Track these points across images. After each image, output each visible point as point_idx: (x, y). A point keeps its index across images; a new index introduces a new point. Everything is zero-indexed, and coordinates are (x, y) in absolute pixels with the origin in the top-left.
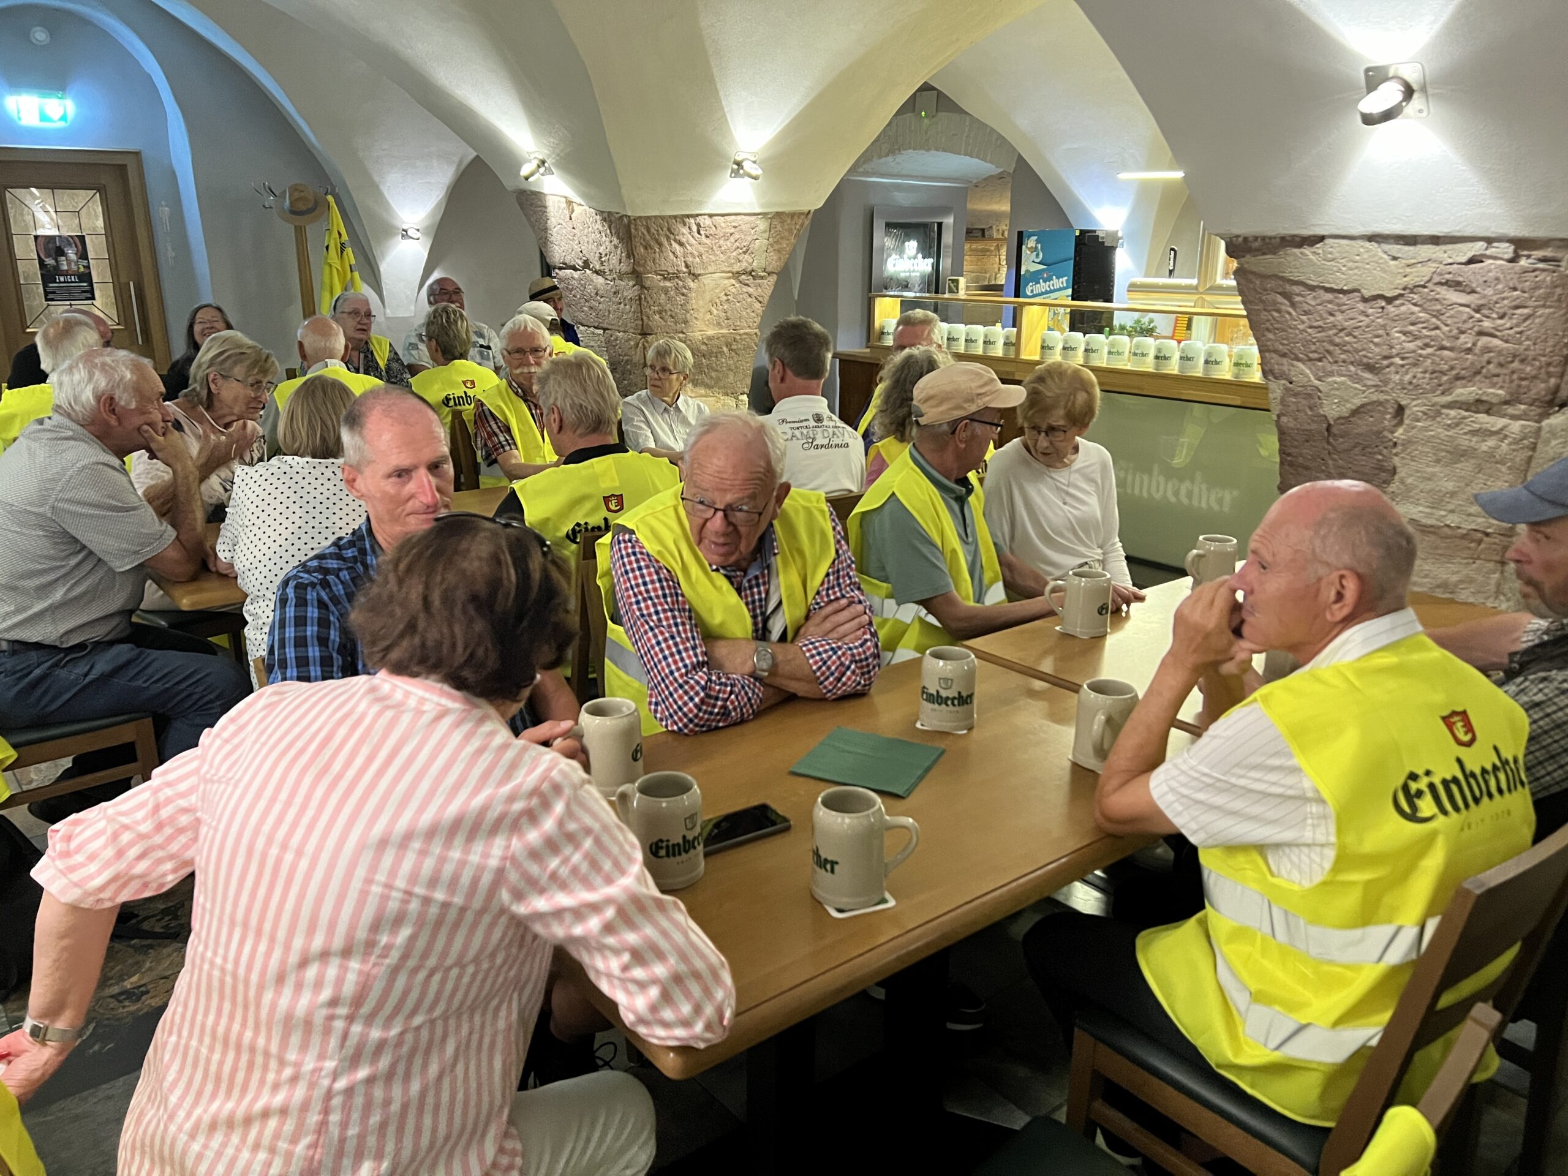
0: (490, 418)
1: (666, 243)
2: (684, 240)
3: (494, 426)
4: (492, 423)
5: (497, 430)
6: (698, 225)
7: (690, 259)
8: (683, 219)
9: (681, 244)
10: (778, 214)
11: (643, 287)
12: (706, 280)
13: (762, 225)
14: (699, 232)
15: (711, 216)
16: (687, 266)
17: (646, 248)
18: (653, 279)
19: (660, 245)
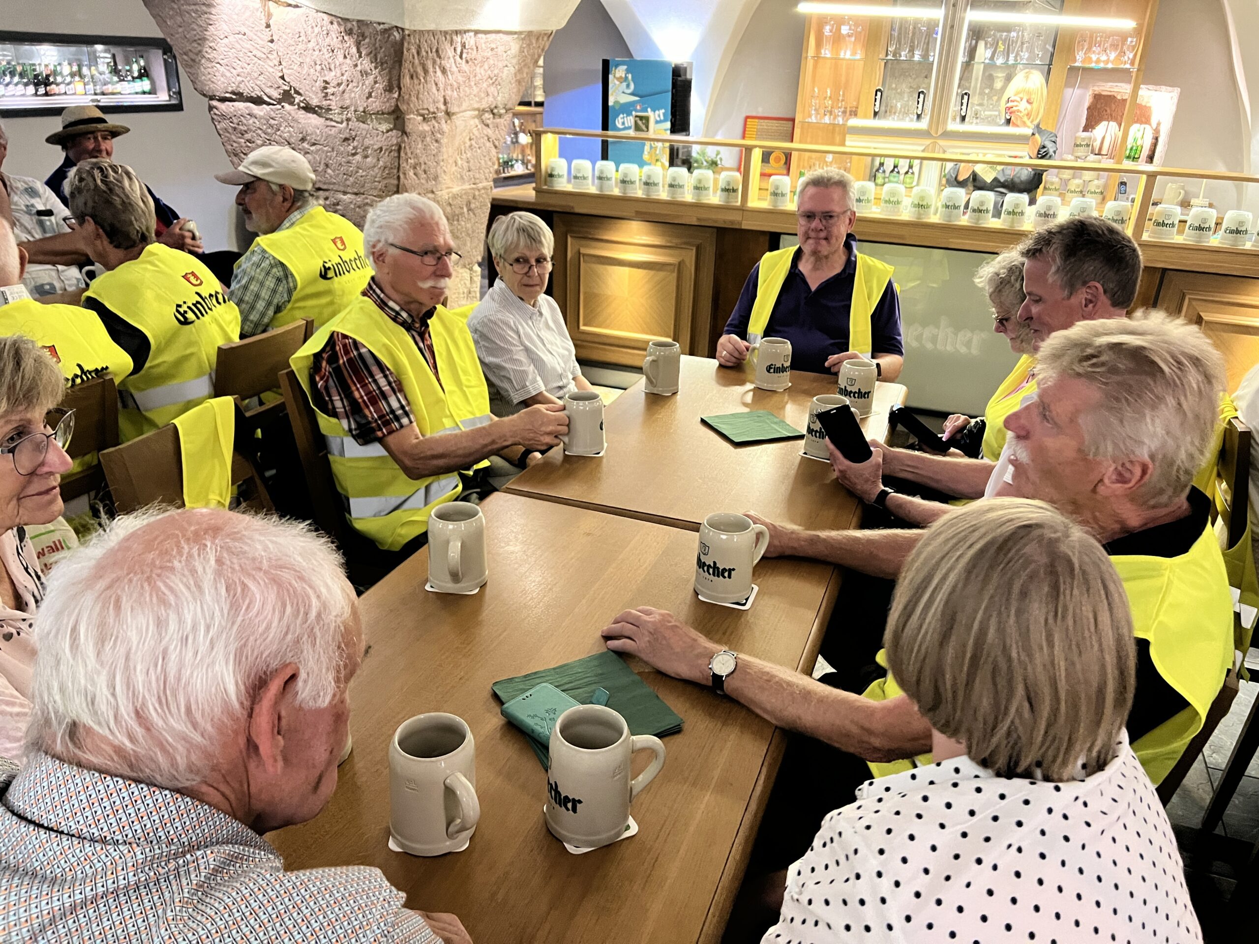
0: (375, 369)
1: (431, 70)
2: (448, 66)
3: (382, 382)
4: (379, 376)
5: (386, 388)
6: (464, 46)
7: (449, 92)
8: (450, 35)
9: (444, 71)
10: (530, 33)
11: (404, 133)
12: (458, 121)
13: (514, 46)
14: (461, 57)
15: (477, 32)
16: (445, 103)
17: (412, 77)
18: (414, 121)
19: (426, 72)
